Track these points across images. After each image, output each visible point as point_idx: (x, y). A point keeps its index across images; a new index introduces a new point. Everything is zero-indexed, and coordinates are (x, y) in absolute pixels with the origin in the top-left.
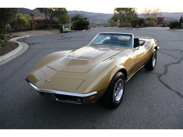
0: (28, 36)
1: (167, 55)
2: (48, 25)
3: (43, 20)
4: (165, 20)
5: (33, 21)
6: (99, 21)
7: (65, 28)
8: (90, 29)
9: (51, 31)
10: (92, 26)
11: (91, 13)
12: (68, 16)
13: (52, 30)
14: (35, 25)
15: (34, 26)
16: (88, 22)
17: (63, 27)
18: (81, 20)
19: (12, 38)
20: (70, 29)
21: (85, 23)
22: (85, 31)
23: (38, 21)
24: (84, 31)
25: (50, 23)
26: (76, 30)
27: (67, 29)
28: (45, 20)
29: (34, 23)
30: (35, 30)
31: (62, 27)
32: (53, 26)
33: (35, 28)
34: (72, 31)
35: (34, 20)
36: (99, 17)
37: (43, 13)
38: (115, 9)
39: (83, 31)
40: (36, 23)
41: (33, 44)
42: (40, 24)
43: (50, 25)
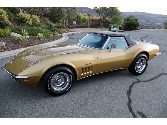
0: (80, 32)
2: (101, 24)
3: (98, 19)
5: (89, 20)
6: (160, 23)
7: (114, 27)
9: (101, 29)
13: (103, 29)
14: (90, 23)
15: (89, 24)
16: (138, 23)
17: (112, 27)
20: (119, 29)
22: (134, 31)
23: (93, 21)
24: (133, 31)
25: (103, 23)
26: (124, 30)
27: (116, 28)
28: (99, 19)
29: (89, 22)
30: (90, 27)
31: (111, 27)
32: (104, 25)
33: (89, 26)
34: (120, 31)
35: (90, 20)
36: (161, 19)
37: (98, 13)
39: (131, 31)
40: (91, 22)
42: (95, 23)
43: (102, 24)
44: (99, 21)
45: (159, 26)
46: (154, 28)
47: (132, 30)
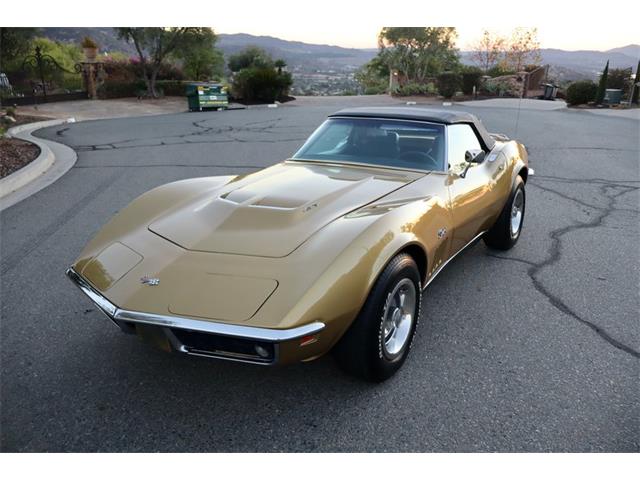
0: (73, 120)
1: (558, 197)
2: (148, 84)
3: (129, 62)
4: (551, 75)
5: (92, 68)
6: (324, 74)
7: (207, 93)
8: (294, 99)
9: (155, 104)
10: (303, 88)
11: (299, 45)
12: (219, 53)
13: (160, 101)
14: (100, 80)
15: (94, 86)
16: (288, 76)
17: (201, 93)
18: (263, 67)
19: (16, 124)
20: (225, 98)
21: (279, 77)
22: (279, 106)
23: (111, 68)
24: (275, 106)
25: (154, 77)
26: (245, 104)
27: (215, 98)
28: (135, 63)
29: (96, 73)
30: (100, 98)
31: (197, 92)
32: (165, 87)
33: (98, 91)
34: (230, 106)
35: (96, 65)
36: (325, 60)
37: (128, 39)
38: (382, 33)
39: (270, 106)
40: (103, 75)
41: (94, 148)
42: (119, 79)
43: (151, 84)
44: (138, 68)
45: (324, 86)
46: (309, 93)
47: (273, 103)
